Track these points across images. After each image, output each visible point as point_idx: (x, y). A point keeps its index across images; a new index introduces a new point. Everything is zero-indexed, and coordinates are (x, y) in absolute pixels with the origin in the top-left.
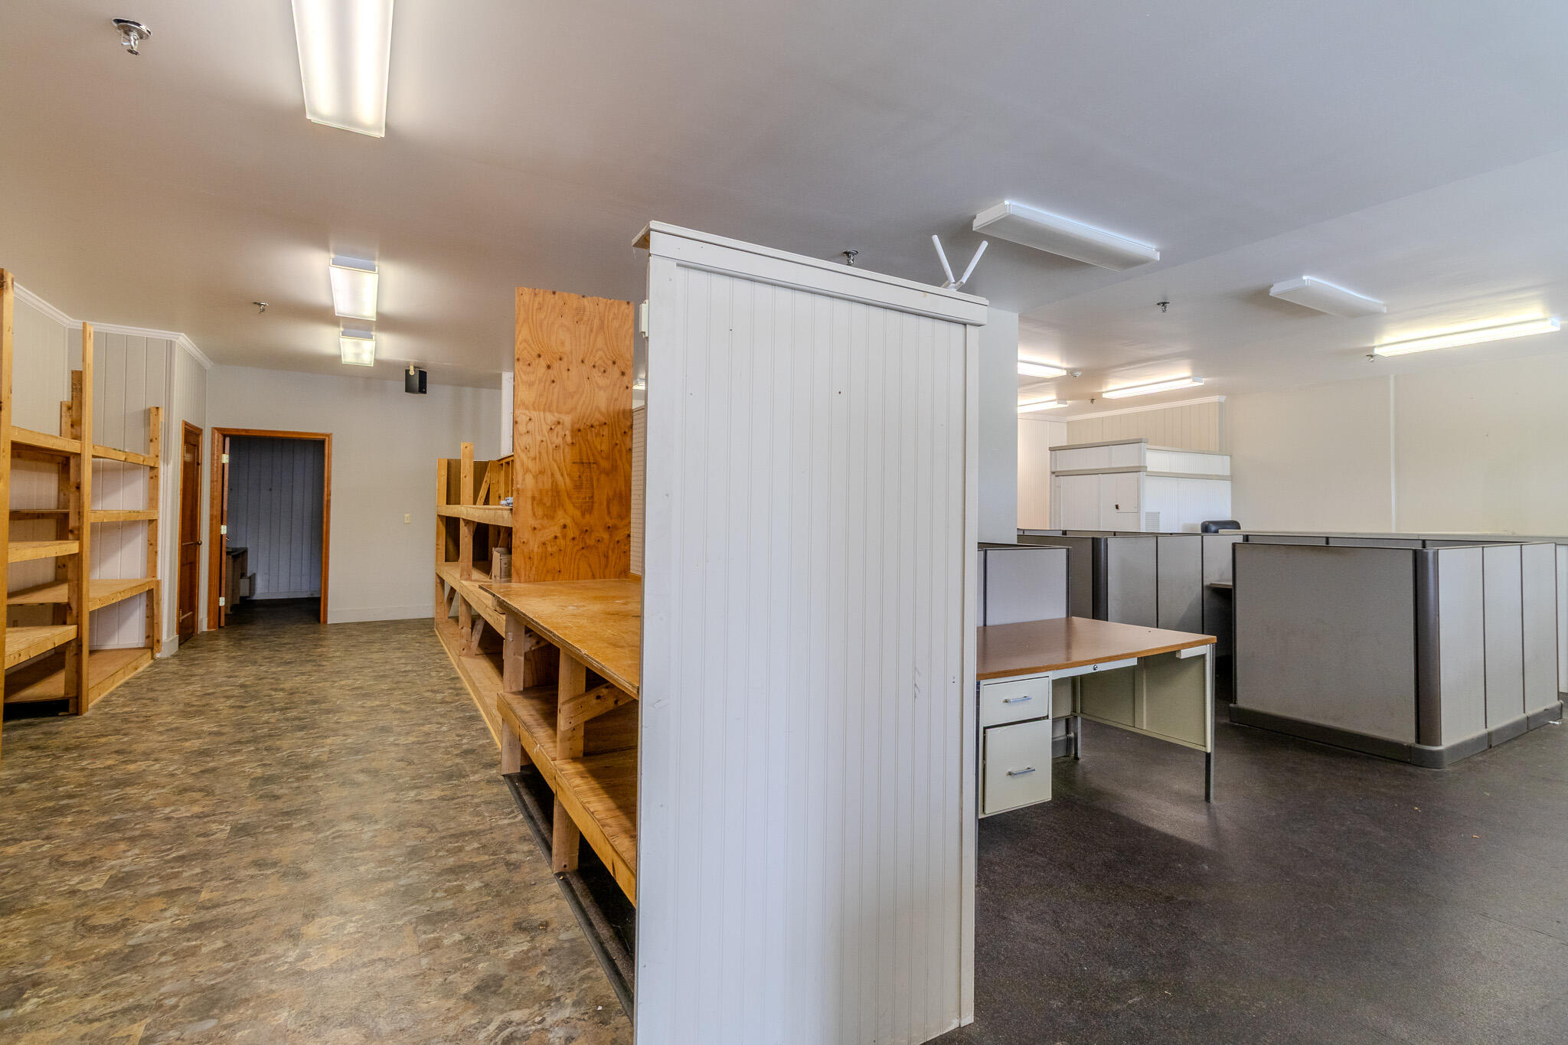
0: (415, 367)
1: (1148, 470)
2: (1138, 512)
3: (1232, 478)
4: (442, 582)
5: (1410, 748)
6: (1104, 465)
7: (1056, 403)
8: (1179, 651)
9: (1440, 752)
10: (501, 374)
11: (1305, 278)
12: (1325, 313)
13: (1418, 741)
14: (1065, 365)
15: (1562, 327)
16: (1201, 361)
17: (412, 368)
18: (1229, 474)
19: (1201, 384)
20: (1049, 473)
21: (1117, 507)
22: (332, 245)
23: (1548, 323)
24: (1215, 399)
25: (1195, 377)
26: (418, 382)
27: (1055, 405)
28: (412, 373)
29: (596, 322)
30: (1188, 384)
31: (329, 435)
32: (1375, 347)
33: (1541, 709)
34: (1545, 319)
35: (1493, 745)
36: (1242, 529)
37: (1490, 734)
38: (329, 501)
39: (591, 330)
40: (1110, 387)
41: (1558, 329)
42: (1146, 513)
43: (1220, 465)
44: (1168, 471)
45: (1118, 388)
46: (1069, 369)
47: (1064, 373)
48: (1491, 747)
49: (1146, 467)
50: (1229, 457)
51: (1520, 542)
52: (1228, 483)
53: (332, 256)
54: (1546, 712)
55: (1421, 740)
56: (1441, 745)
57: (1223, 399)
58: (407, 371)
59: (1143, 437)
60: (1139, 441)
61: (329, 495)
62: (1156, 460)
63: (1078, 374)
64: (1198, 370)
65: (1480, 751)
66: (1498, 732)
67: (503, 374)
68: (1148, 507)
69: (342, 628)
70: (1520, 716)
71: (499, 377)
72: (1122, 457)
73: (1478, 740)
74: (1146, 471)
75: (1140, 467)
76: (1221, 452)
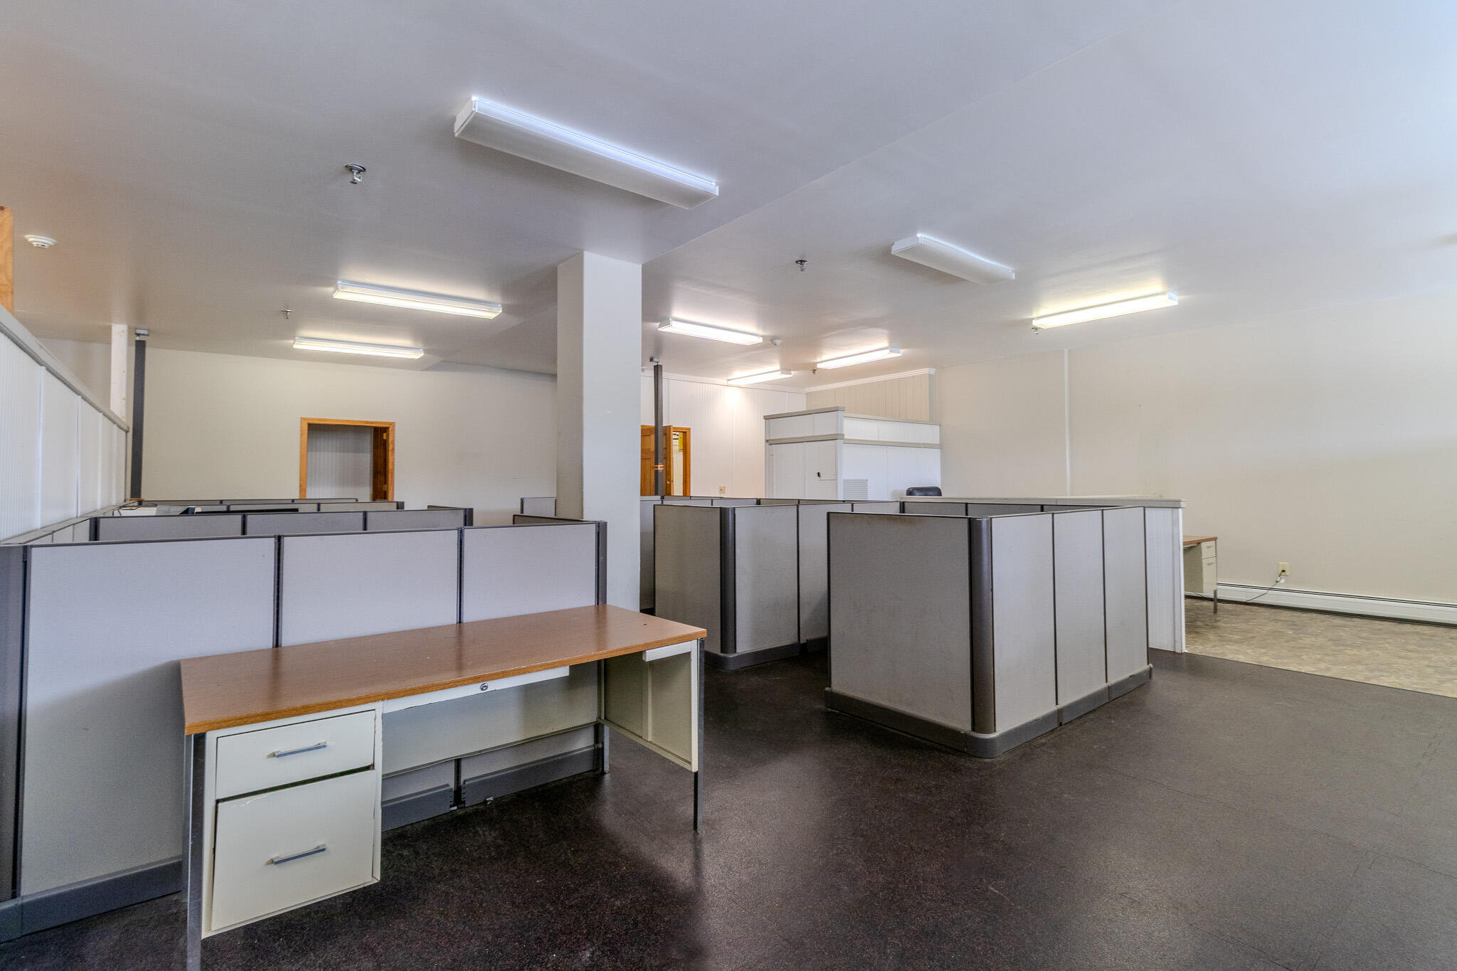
1: (846, 437)
2: (836, 480)
3: (941, 446)
5: (966, 735)
6: (808, 433)
7: (779, 372)
8: (645, 651)
9: (992, 740)
10: (110, 328)
11: (919, 235)
12: (963, 280)
13: (973, 730)
14: (761, 333)
15: (1179, 302)
16: (900, 334)
18: (938, 443)
19: (900, 355)
20: (764, 441)
21: (819, 474)
23: (1166, 297)
24: (925, 371)
25: (892, 347)
27: (779, 376)
30: (886, 355)
32: (1033, 319)
33: (1126, 676)
34: (1163, 293)
35: (1063, 723)
36: (944, 495)
37: (1060, 712)
40: (824, 357)
41: (1176, 303)
42: (845, 480)
43: (930, 434)
44: (876, 439)
45: (833, 358)
46: (768, 336)
47: (760, 340)
48: (1061, 724)
49: (843, 435)
50: (938, 426)
51: (1101, 507)
52: (939, 451)
54: (1132, 678)
55: (976, 728)
56: (995, 731)
57: (932, 371)
59: (840, 406)
60: (835, 410)
62: (853, 428)
63: (778, 342)
64: (897, 339)
65: (1048, 730)
66: (1071, 707)
67: (113, 327)
68: (847, 473)
70: (1101, 685)
71: (108, 331)
72: (822, 425)
73: (1046, 719)
74: (843, 439)
75: (837, 435)
76: (931, 422)
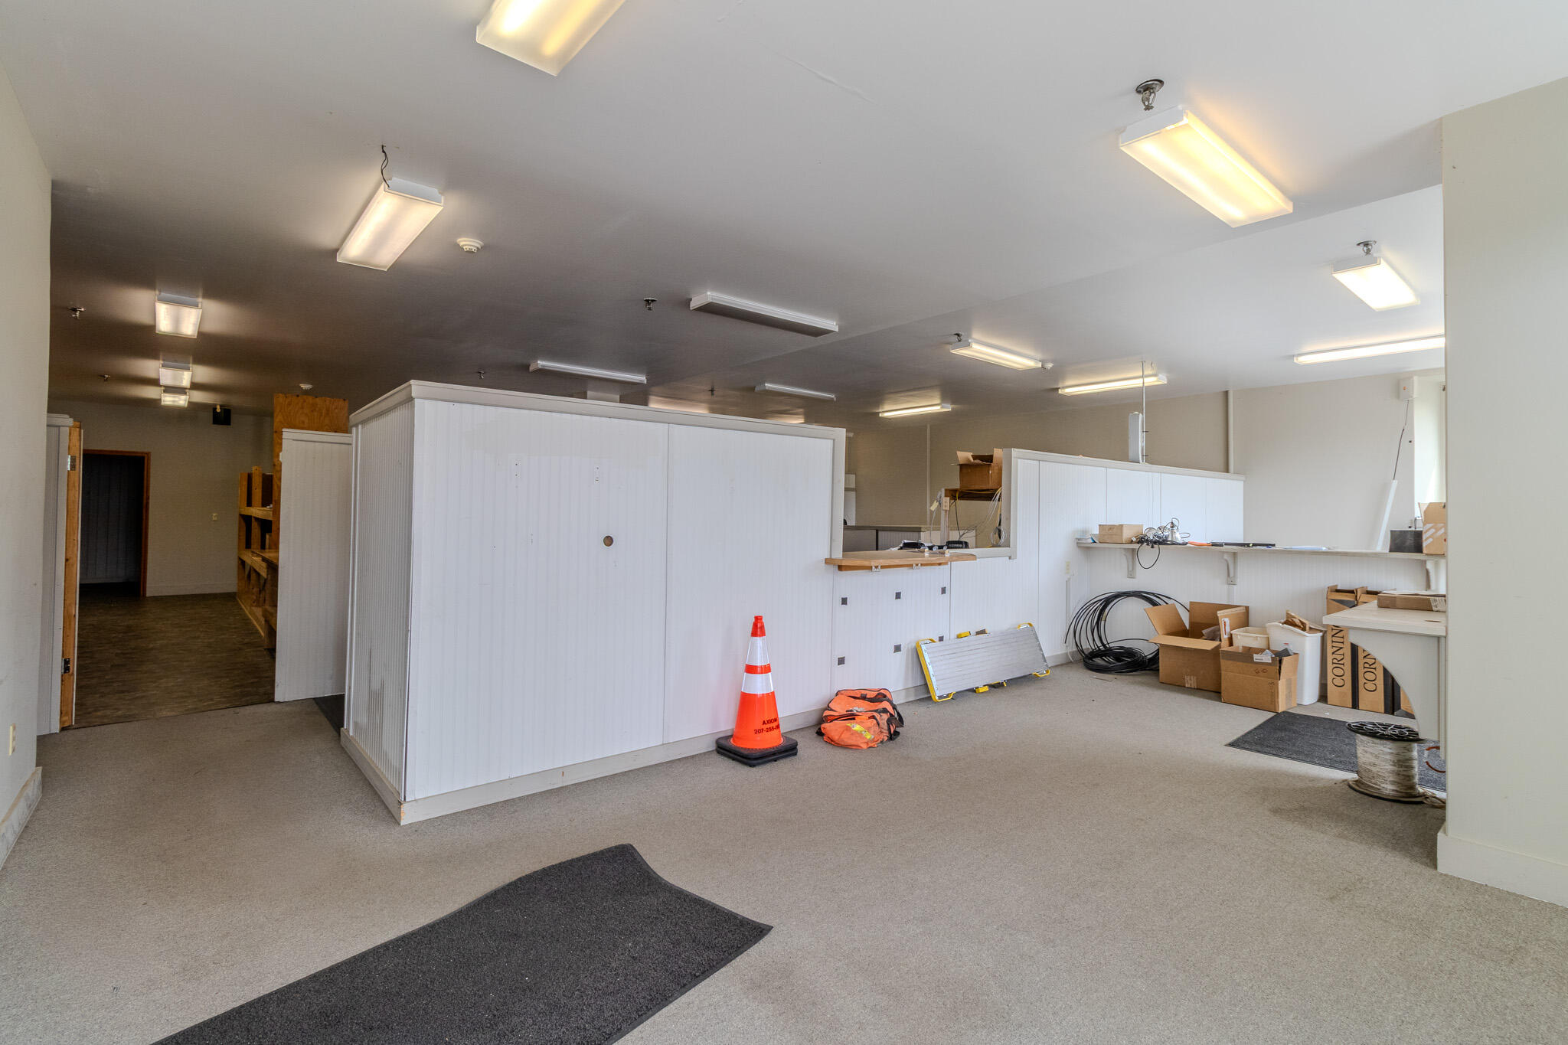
0: (221, 406)
4: (242, 563)
17: (218, 407)
22: (161, 357)
26: (222, 417)
28: (218, 410)
29: (324, 411)
31: (148, 454)
38: (148, 503)
39: (321, 415)
50: (854, 476)
53: (161, 362)
58: (215, 409)
61: (148, 498)
69: (157, 599)
